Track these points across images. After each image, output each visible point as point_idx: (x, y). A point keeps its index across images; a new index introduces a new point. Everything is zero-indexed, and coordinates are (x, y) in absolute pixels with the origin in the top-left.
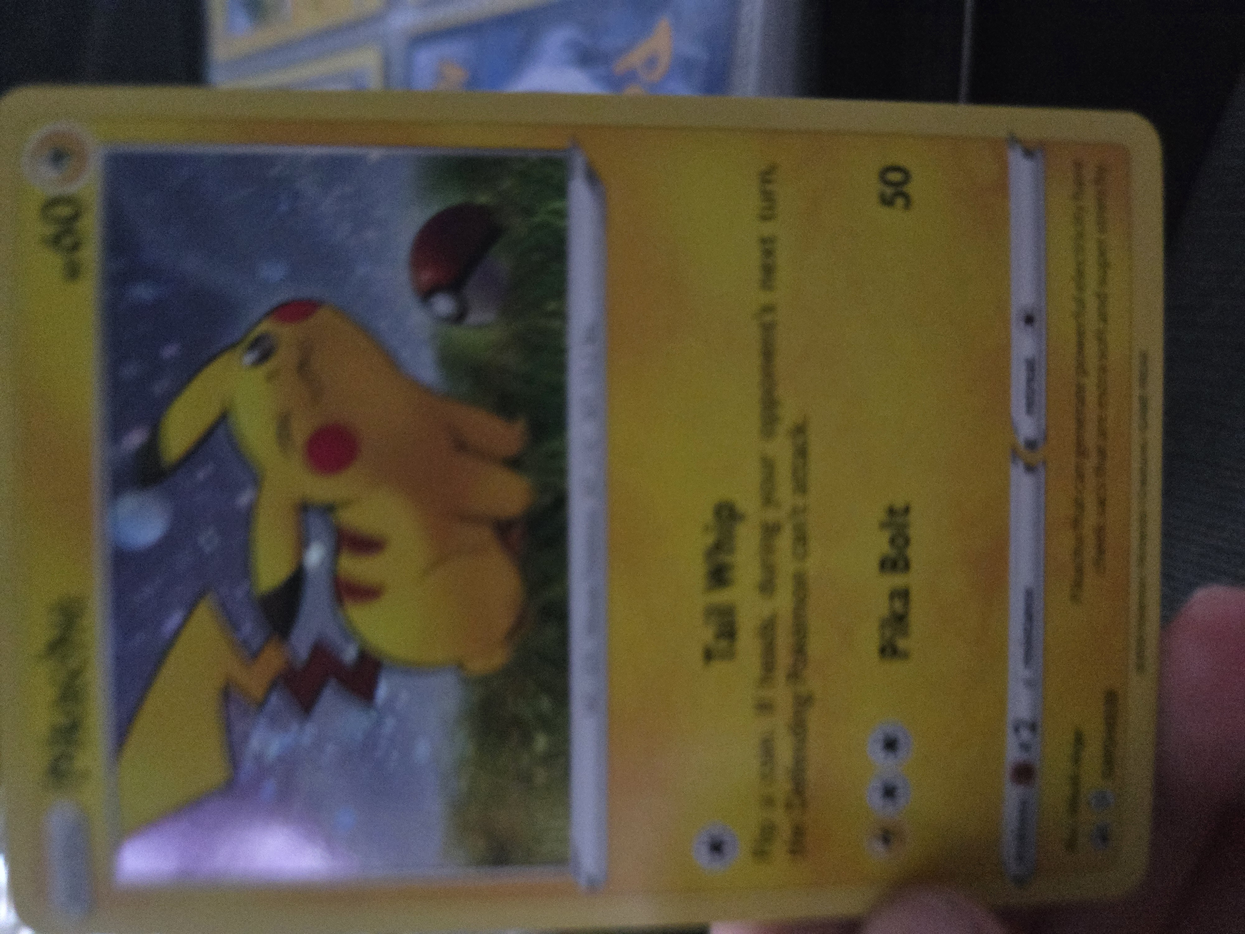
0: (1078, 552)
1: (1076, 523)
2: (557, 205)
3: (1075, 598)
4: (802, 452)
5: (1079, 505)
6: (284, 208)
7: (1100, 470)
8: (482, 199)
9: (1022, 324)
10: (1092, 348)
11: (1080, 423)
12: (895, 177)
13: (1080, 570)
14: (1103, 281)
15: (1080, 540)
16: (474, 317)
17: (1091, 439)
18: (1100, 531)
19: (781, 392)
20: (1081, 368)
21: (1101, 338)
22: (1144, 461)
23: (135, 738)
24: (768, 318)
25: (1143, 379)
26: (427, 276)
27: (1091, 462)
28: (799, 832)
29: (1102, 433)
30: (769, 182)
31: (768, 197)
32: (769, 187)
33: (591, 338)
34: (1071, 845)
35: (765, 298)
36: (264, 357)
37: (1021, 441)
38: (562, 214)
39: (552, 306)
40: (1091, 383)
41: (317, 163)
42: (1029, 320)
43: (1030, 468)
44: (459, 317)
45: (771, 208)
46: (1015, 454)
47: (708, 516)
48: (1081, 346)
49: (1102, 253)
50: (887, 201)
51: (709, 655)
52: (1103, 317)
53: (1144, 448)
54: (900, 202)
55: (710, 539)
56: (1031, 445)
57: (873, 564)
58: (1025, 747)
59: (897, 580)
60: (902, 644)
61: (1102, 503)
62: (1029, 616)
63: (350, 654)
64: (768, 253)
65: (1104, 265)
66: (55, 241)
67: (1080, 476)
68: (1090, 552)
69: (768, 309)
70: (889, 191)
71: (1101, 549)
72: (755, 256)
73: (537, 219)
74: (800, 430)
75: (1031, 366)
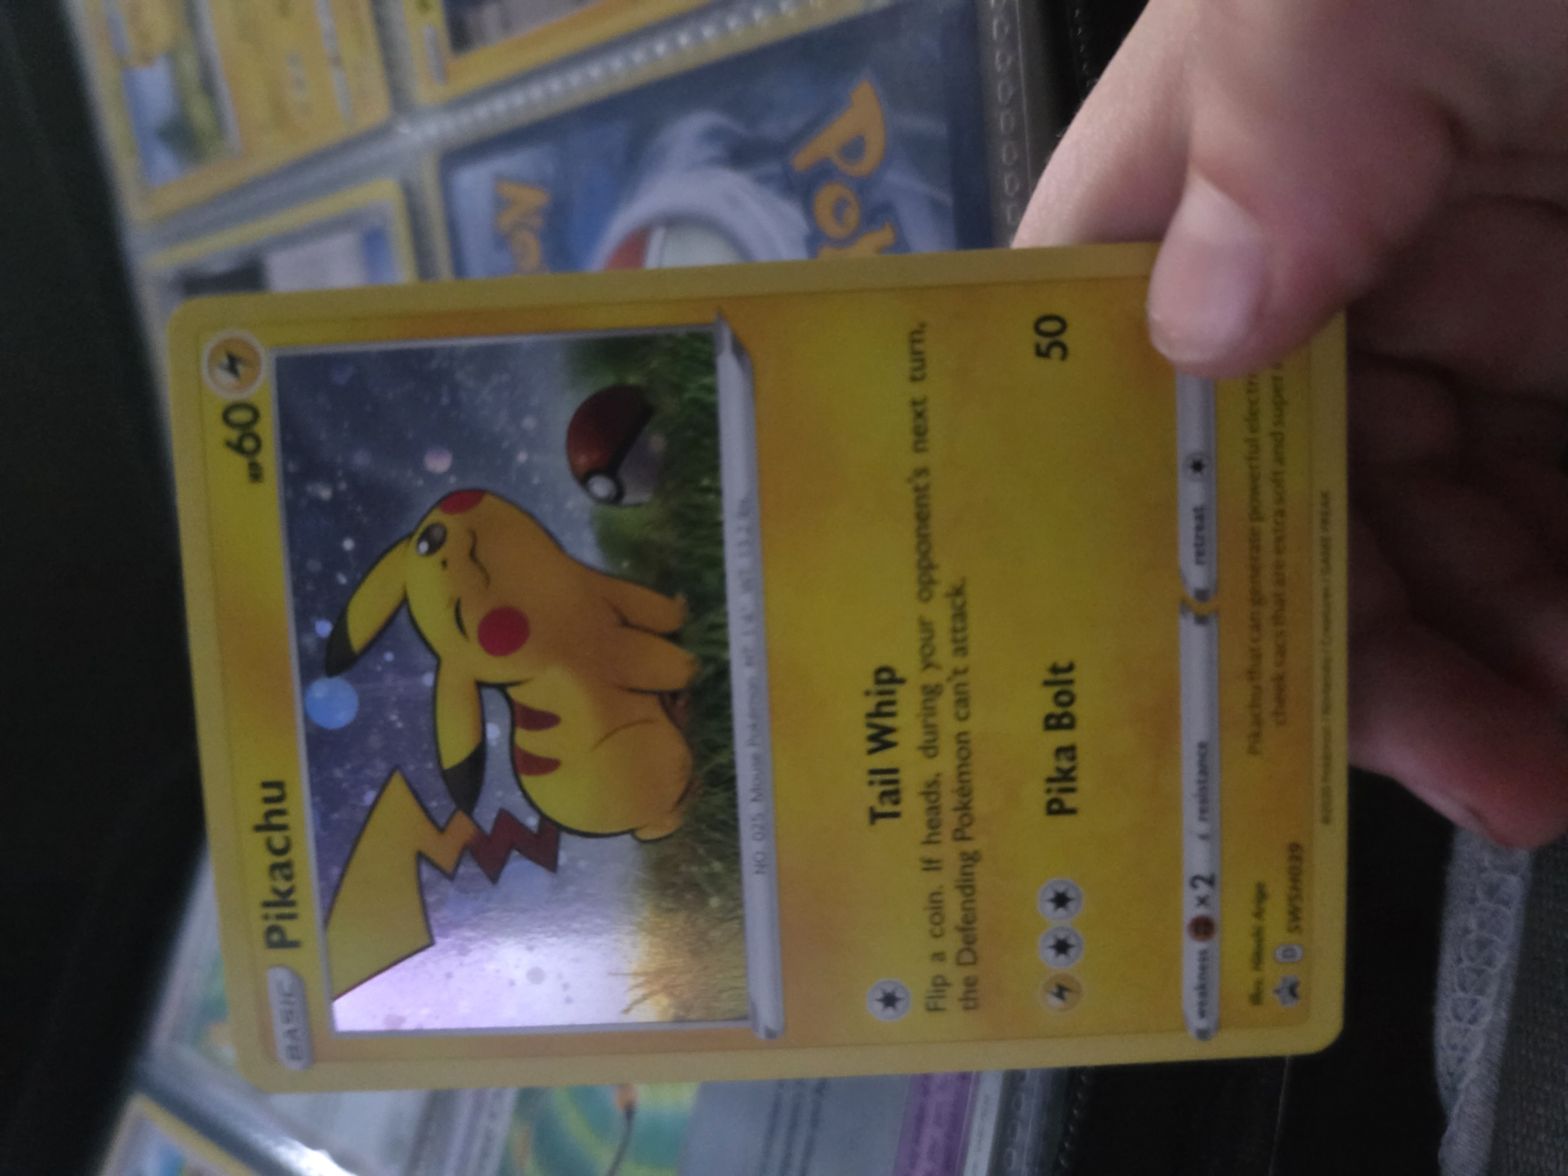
0: (1255, 703)
1: (1252, 674)
2: (707, 380)
3: (1253, 751)
4: (960, 614)
5: (1256, 655)
6: (445, 400)
7: (1278, 619)
8: (633, 379)
9: (1190, 471)
10: (1267, 492)
11: (1255, 571)
12: (1050, 326)
13: (1258, 721)
14: (1279, 420)
15: (1257, 692)
16: (629, 498)
17: (1268, 588)
18: (1280, 679)
19: (937, 556)
20: (1255, 514)
21: (1277, 480)
22: (1328, 607)
23: (340, 907)
24: (921, 481)
25: (1325, 522)
26: (583, 460)
27: (1268, 611)
28: (970, 984)
29: (1280, 581)
30: (919, 341)
31: (918, 358)
32: (919, 347)
33: (744, 513)
34: (1256, 998)
35: (919, 460)
36: (434, 548)
37: (1191, 594)
38: (712, 390)
39: (706, 482)
40: (1266, 528)
41: (472, 354)
42: (1197, 466)
43: (1201, 620)
44: (617, 498)
45: (922, 368)
46: (1184, 606)
47: (869, 683)
48: (1255, 491)
49: (1278, 391)
50: (1042, 353)
51: (875, 816)
52: (1280, 459)
53: (1327, 594)
54: (1056, 352)
55: (870, 704)
56: (1202, 595)
57: (1039, 722)
58: (1202, 901)
59: (1062, 738)
60: (1069, 800)
61: (1281, 651)
62: (1203, 770)
63: (532, 822)
64: (919, 415)
65: (1280, 404)
66: (237, 447)
67: (1256, 626)
68: (1268, 705)
69: (922, 472)
70: (1044, 342)
71: (1280, 699)
72: (905, 420)
73: (687, 396)
74: (958, 592)
75: (1200, 514)
